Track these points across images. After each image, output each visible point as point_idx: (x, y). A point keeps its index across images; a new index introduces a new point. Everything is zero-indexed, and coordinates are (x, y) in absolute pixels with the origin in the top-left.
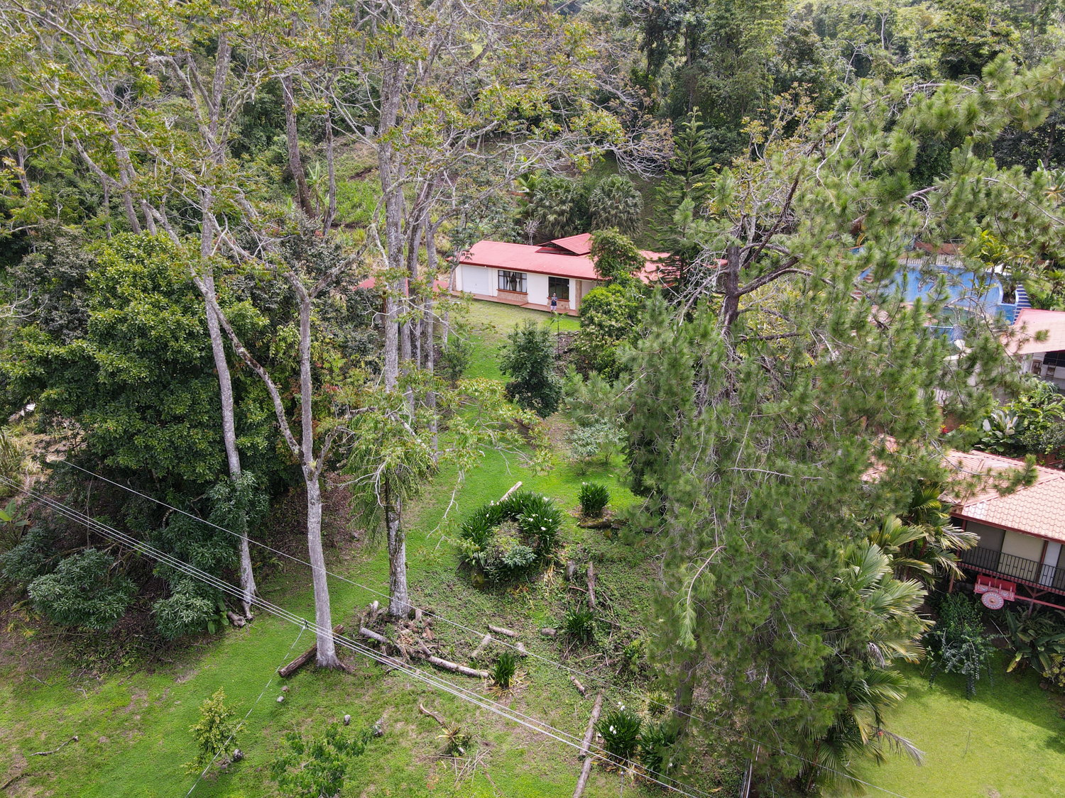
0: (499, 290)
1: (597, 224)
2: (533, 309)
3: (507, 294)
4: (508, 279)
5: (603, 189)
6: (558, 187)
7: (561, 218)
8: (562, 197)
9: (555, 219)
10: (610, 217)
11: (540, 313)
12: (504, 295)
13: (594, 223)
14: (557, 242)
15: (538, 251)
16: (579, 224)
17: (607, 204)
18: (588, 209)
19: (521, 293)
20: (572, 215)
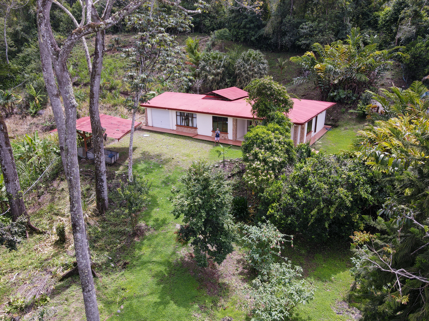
0: (177, 125)
1: (240, 81)
2: (201, 140)
3: (183, 128)
4: (183, 117)
5: (244, 59)
6: (214, 58)
7: (217, 77)
8: (217, 64)
9: (213, 78)
10: (249, 76)
11: (209, 142)
12: (181, 129)
13: (238, 80)
14: (216, 92)
15: (203, 98)
16: (228, 82)
17: (247, 68)
18: (234, 72)
19: (193, 127)
20: (224, 75)
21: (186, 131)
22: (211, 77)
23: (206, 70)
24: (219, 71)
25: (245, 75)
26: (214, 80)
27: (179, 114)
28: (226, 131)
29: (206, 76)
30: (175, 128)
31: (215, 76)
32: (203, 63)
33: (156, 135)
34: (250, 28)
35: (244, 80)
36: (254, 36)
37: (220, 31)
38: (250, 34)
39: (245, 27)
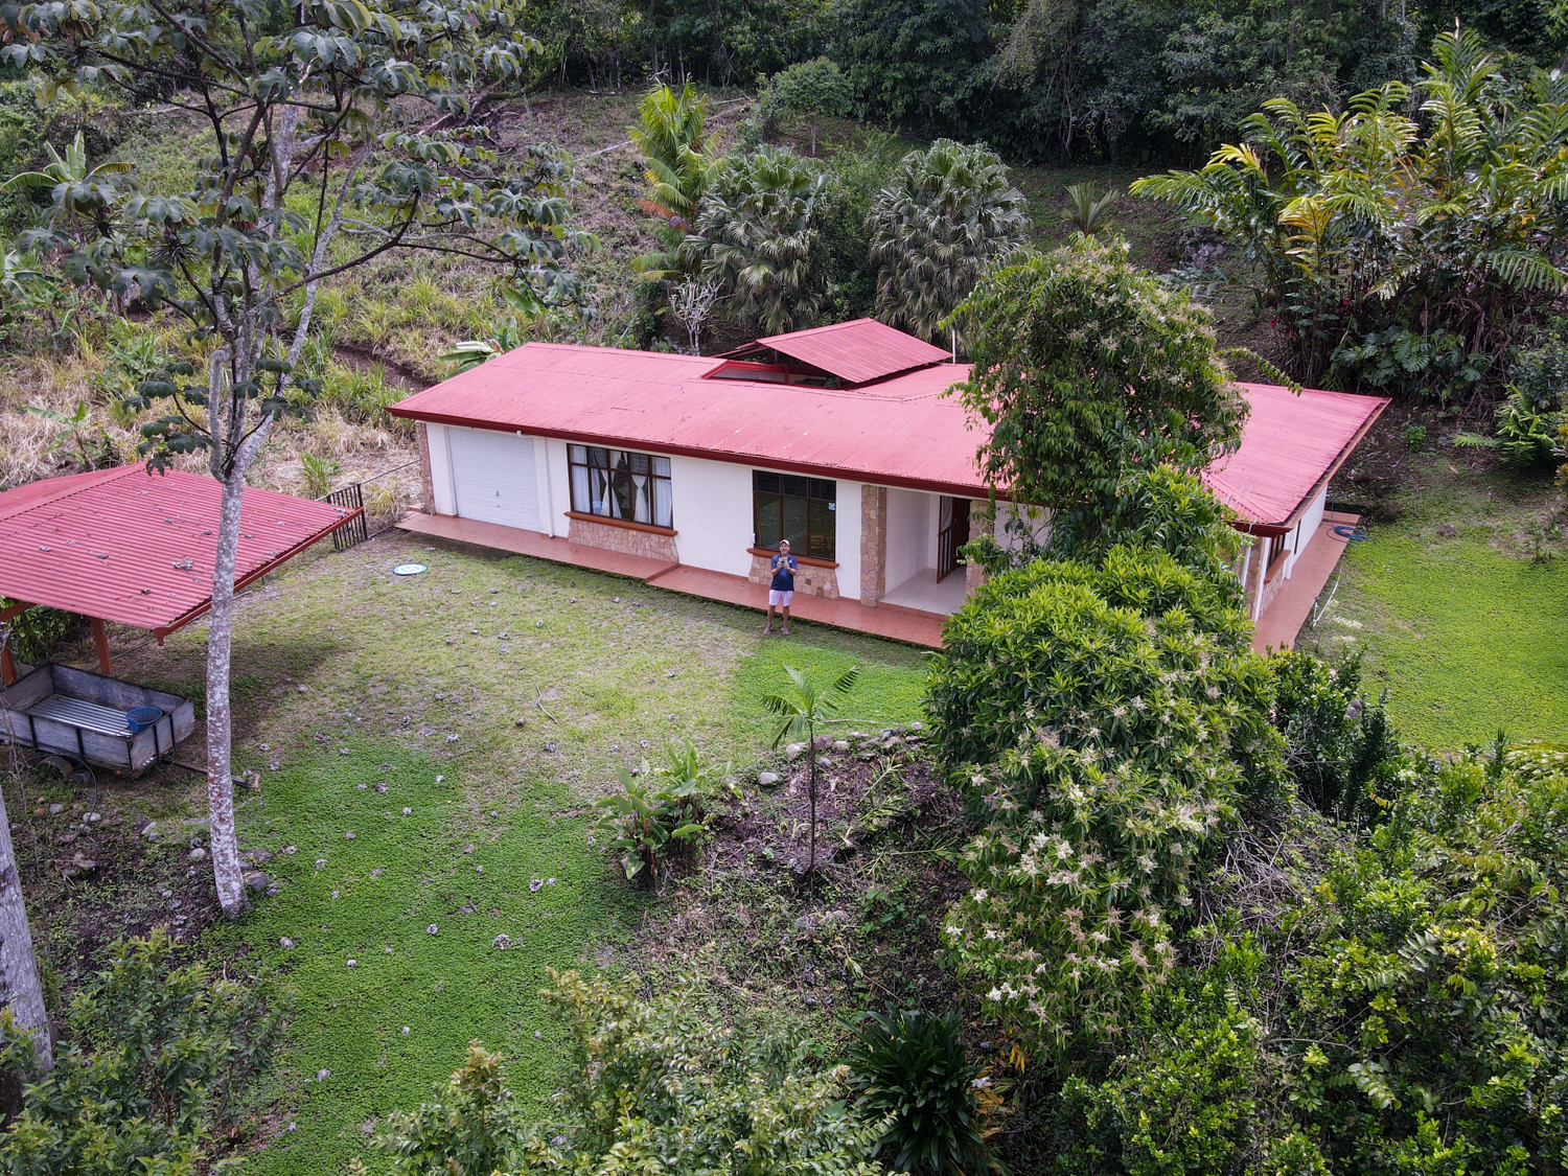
0: (574, 514)
1: (892, 291)
2: (694, 598)
3: (602, 530)
4: (605, 475)
5: (910, 185)
6: (772, 181)
7: (783, 274)
8: (783, 211)
9: (766, 278)
10: (936, 269)
11: (733, 615)
12: (592, 534)
13: (885, 287)
14: (779, 343)
15: (711, 376)
16: (837, 295)
17: (925, 228)
18: (866, 248)
19: (652, 527)
20: (816, 265)
21: (618, 546)
22: (755, 275)
23: (732, 241)
24: (792, 242)
25: (917, 263)
26: (770, 287)
27: (580, 456)
28: (823, 552)
29: (732, 269)
30: (563, 527)
31: (777, 269)
32: (714, 208)
33: (460, 565)
34: (932, 58)
35: (910, 286)
36: (951, 92)
37: (798, 69)
38: (934, 84)
39: (909, 53)
